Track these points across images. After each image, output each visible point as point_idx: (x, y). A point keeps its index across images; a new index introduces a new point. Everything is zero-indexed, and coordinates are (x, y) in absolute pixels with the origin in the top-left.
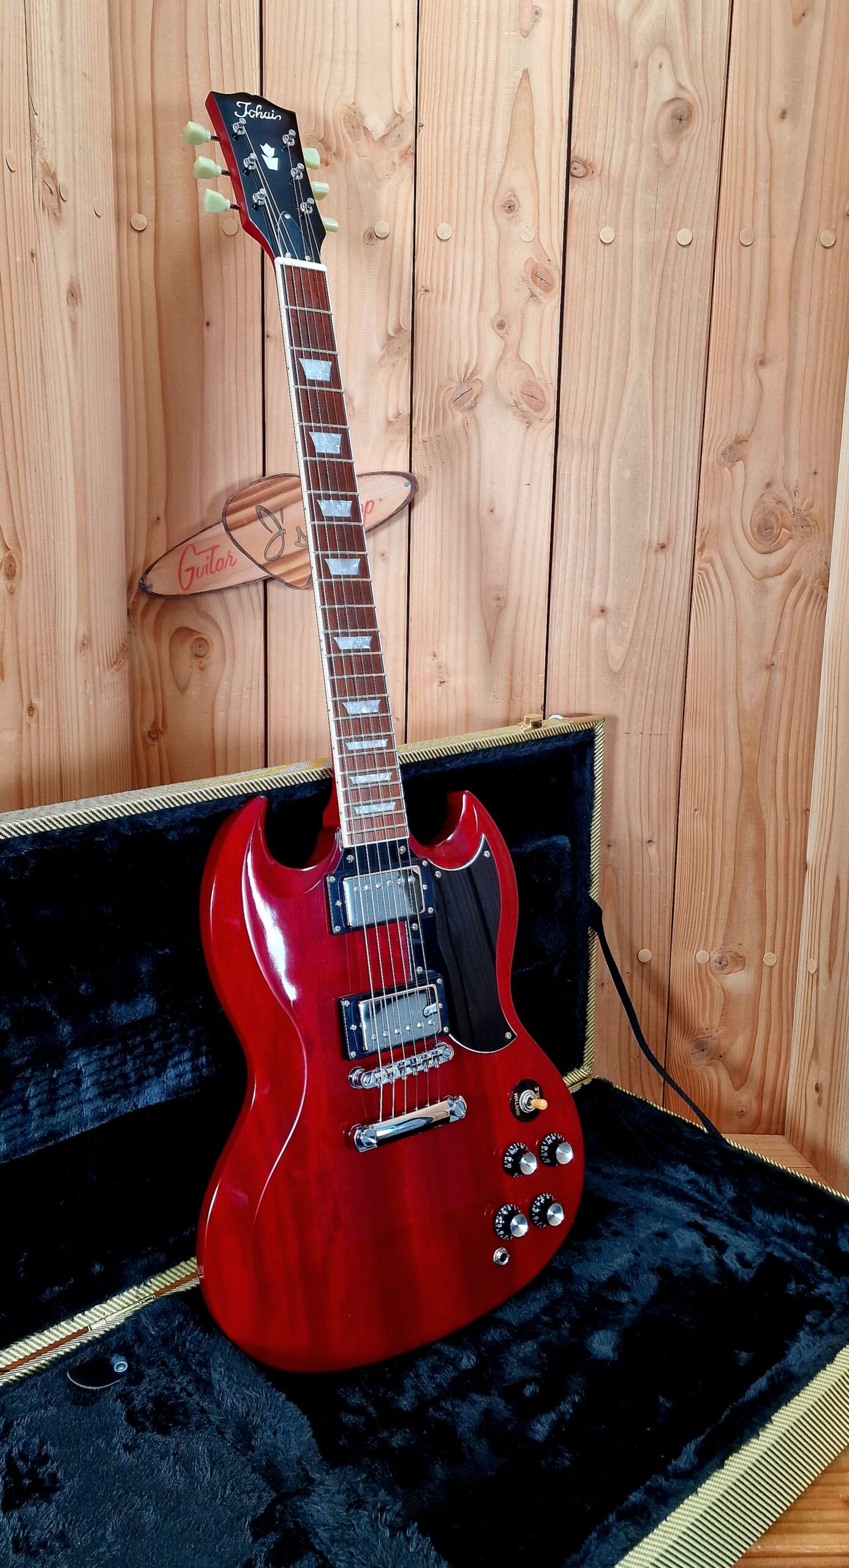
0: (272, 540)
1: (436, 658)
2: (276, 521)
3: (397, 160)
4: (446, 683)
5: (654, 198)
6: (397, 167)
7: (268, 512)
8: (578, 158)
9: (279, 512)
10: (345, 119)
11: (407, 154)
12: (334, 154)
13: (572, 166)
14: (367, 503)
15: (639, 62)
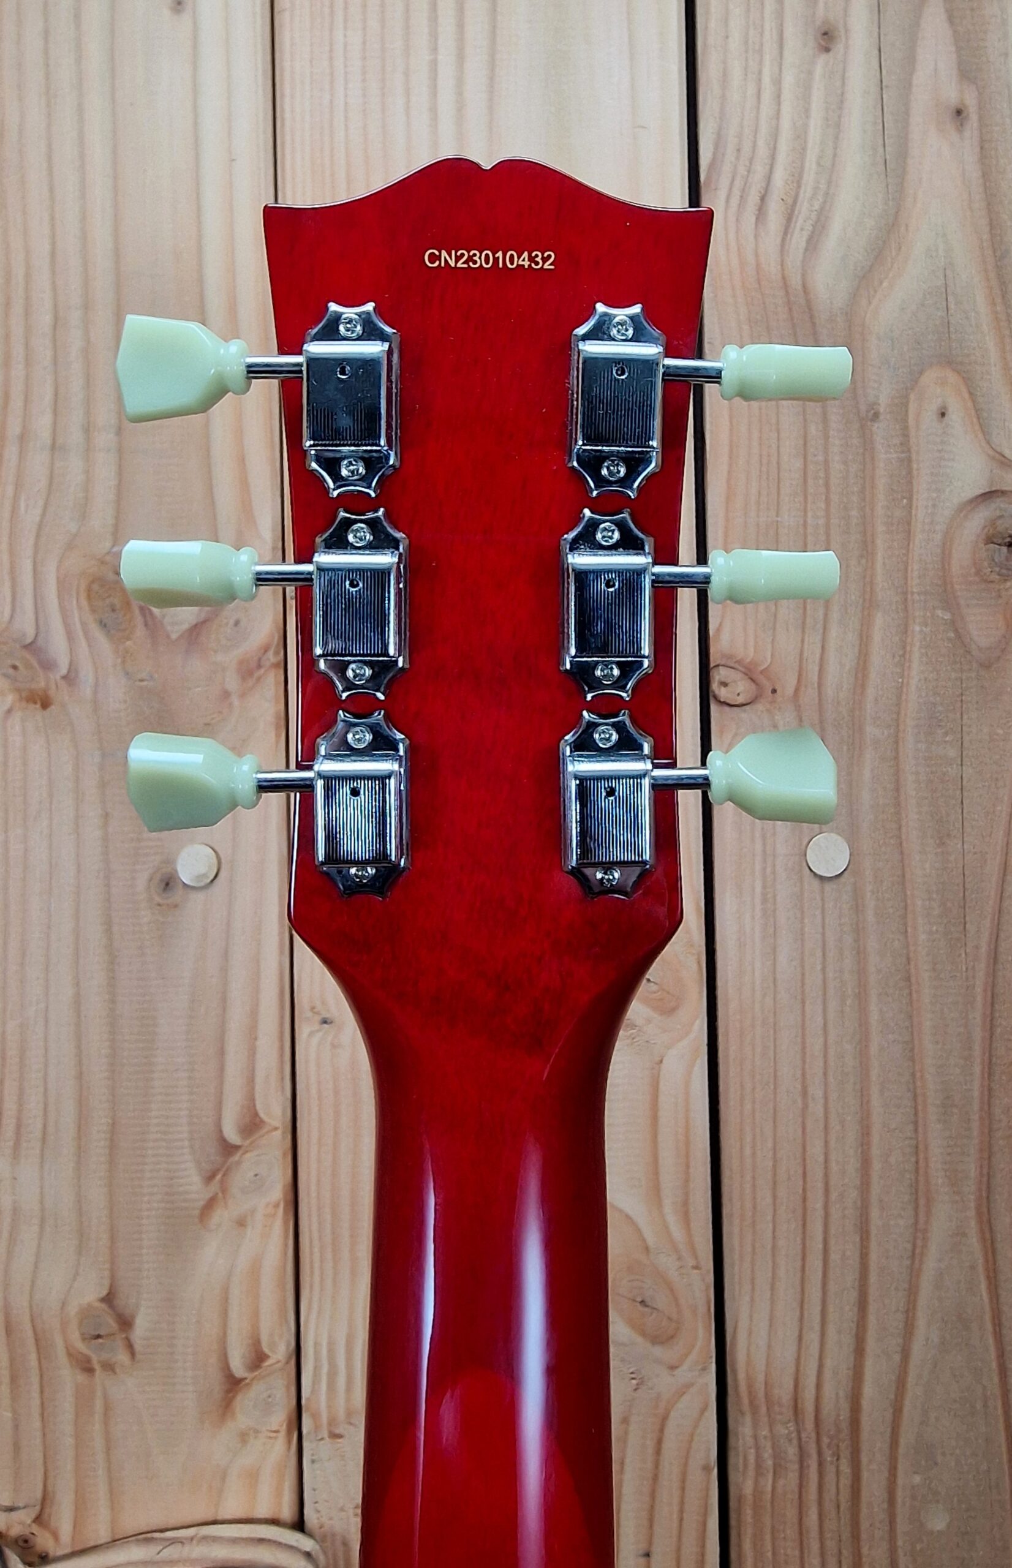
3: (232, 682)
5: (953, 753)
6: (235, 701)
8: (730, 657)
10: (89, 590)
11: (259, 666)
12: (64, 678)
13: (717, 676)
15: (884, 401)
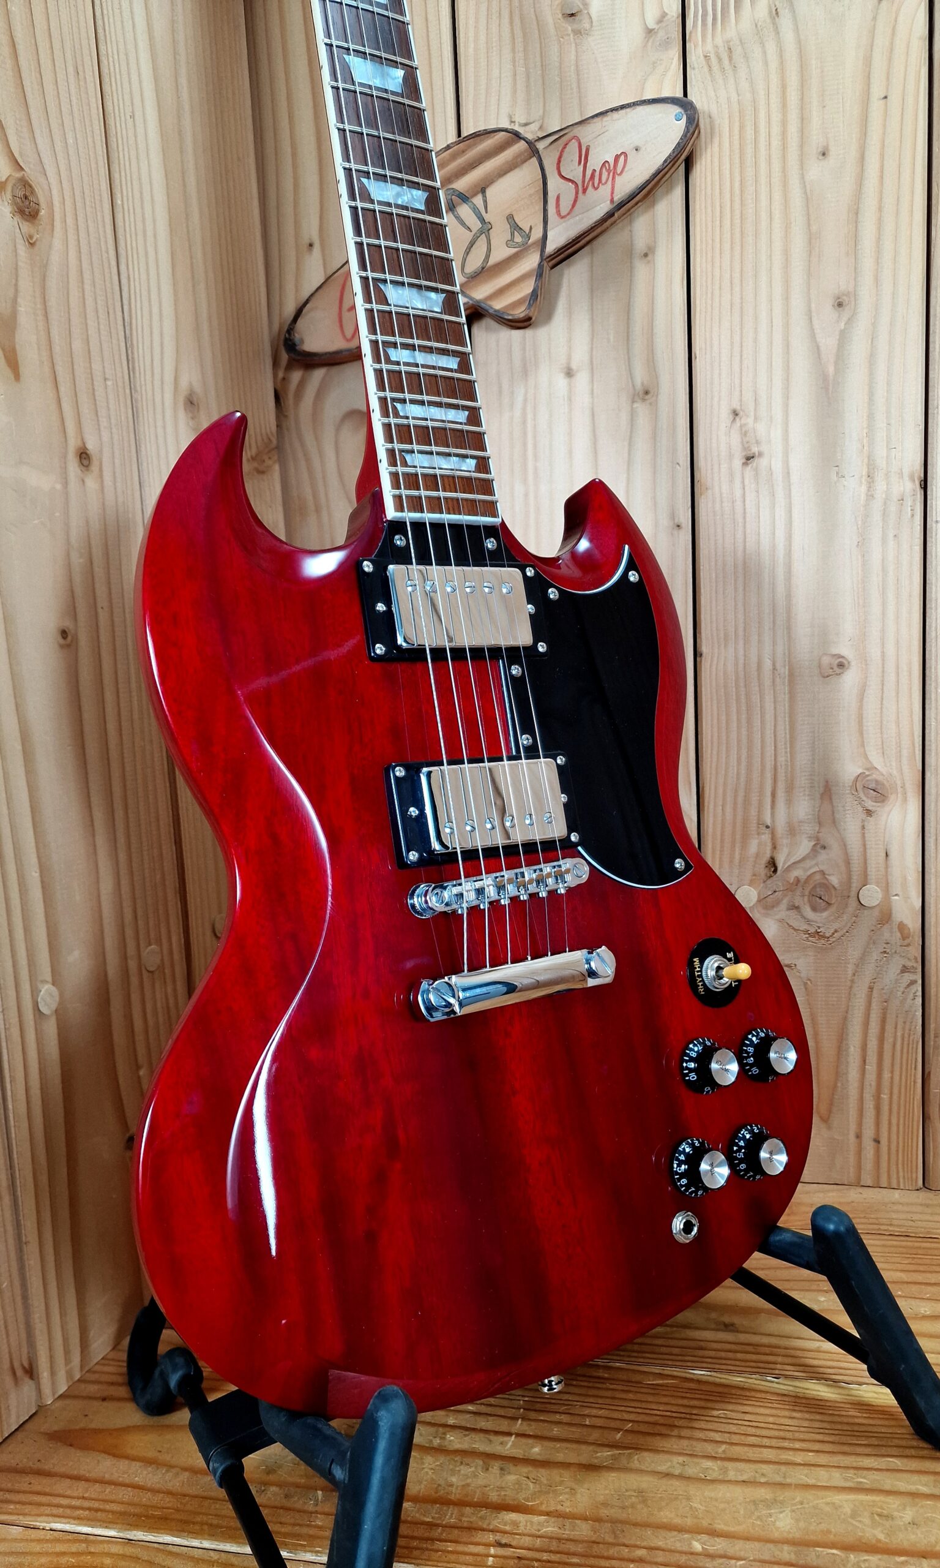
0: (472, 244)
1: (738, 419)
2: (476, 210)
4: (756, 460)
7: (464, 198)
9: (480, 197)
14: (617, 158)
